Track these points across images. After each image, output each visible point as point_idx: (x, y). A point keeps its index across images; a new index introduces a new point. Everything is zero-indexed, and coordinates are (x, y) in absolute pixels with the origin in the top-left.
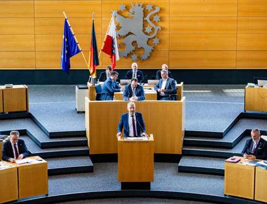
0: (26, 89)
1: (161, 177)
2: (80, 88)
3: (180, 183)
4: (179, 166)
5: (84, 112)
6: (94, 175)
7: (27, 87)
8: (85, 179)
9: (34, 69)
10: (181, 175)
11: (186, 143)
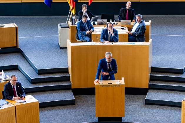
0: (16, 28)
1: (131, 109)
2: (62, 27)
3: (146, 115)
4: (146, 100)
5: (66, 48)
6: (76, 107)
7: (17, 26)
8: (68, 111)
9: (21, 2)
10: (148, 107)
11: (152, 79)
